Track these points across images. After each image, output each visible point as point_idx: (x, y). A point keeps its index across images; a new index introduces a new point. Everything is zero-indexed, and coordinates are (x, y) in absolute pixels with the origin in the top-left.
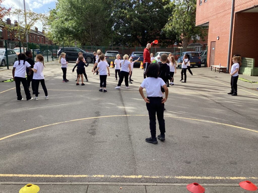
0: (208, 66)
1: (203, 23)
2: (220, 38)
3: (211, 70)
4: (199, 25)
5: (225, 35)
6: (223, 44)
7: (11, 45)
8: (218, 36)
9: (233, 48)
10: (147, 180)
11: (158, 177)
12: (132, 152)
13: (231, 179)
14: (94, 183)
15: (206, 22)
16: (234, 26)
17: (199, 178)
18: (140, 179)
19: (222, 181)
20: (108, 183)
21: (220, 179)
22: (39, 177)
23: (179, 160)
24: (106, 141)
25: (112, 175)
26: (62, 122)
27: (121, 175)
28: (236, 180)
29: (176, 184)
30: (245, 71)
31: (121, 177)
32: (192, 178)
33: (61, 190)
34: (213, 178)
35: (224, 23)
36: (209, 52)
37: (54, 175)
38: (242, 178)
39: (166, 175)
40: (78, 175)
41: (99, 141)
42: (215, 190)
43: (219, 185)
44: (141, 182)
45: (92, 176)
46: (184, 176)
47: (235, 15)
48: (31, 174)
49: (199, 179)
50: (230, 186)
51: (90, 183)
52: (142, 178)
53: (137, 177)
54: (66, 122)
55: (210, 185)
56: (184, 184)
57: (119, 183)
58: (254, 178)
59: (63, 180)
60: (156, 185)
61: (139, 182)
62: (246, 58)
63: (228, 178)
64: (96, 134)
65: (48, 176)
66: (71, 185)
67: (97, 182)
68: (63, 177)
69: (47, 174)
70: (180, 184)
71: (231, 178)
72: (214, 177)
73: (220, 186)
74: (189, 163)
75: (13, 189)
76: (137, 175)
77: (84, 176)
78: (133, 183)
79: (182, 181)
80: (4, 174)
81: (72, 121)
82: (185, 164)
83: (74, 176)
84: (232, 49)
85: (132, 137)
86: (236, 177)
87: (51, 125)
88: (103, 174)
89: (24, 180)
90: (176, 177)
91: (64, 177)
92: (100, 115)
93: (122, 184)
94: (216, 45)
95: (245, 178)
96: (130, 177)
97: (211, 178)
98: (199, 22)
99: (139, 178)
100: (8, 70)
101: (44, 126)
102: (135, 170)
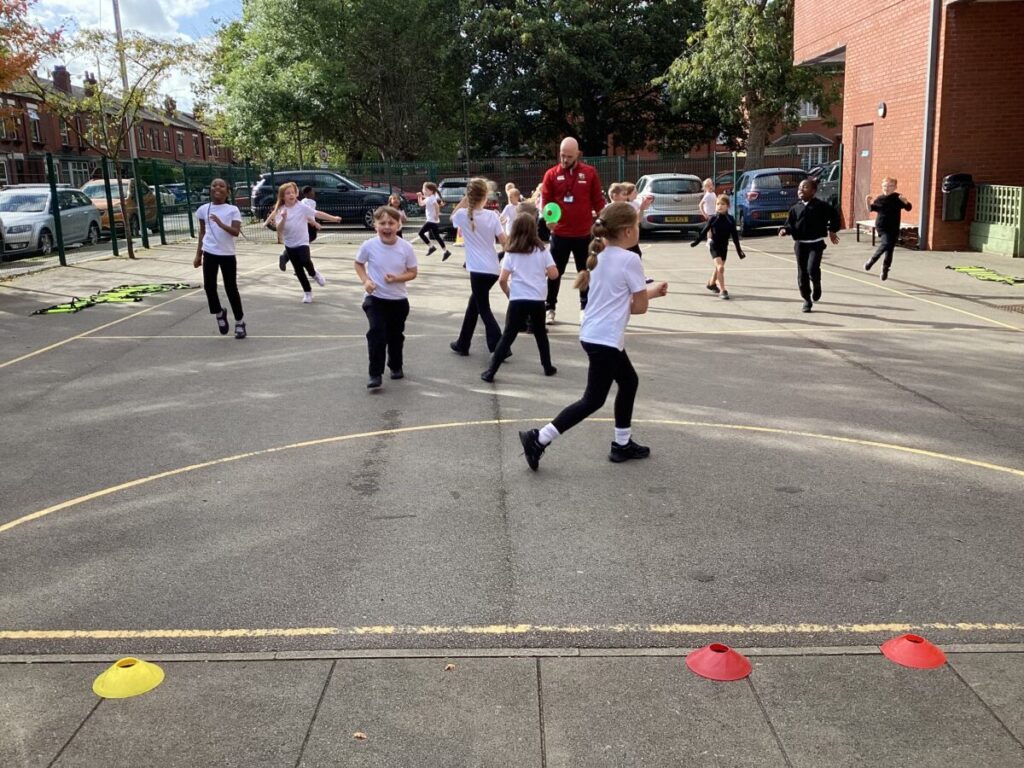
0: (847, 223)
1: (824, 53)
2: (888, 110)
3: (858, 240)
4: (807, 59)
5: (910, 97)
6: (903, 133)
7: (75, 172)
8: (882, 101)
9: (940, 146)
10: (546, 641)
11: (588, 629)
12: (503, 549)
13: (855, 632)
14: (358, 654)
15: (833, 49)
16: (941, 57)
17: (738, 629)
18: (521, 635)
19: (819, 639)
20: (406, 653)
21: (812, 633)
22: (164, 638)
23: (672, 573)
24: (412, 514)
25: (425, 627)
26: (256, 453)
27: (457, 625)
28: (872, 633)
29: (651, 649)
30: (989, 240)
31: (456, 630)
32: (714, 628)
33: (237, 679)
34: (790, 629)
35: (902, 47)
36: (850, 169)
37: (218, 632)
38: (897, 627)
39: (616, 622)
40: (301, 630)
41: (387, 513)
42: (789, 669)
43: (807, 650)
44: (525, 647)
45: (351, 632)
46: (682, 624)
47: (947, 13)
48: (136, 629)
49: (734, 635)
50: (846, 654)
51: (344, 654)
52: (531, 633)
53: (510, 630)
54: (273, 450)
55: (771, 651)
56: (678, 650)
57: (446, 650)
58: (943, 626)
59: (246, 645)
60: (578, 656)
61: (519, 647)
62: (993, 186)
63: (844, 628)
64: (378, 489)
65: (196, 633)
66: (275, 660)
67: (367, 651)
68: (248, 638)
69: (191, 628)
70: (667, 650)
71: (857, 628)
72: (791, 627)
73: (811, 655)
74: (711, 579)
75: (70, 678)
76: (514, 624)
77: (324, 631)
78: (494, 650)
79: (673, 640)
80: (43, 630)
81: (294, 446)
82: (693, 583)
83: (289, 632)
84: (936, 152)
85: (510, 498)
86: (876, 623)
87: (214, 463)
88: (392, 624)
89: (110, 648)
90: (653, 629)
91: (252, 637)
92: (400, 422)
93: (455, 653)
94: (876, 139)
95: (907, 627)
96: (486, 630)
97: (782, 630)
98: (806, 49)
99: (520, 633)
100: (64, 268)
101: (189, 468)
102: (509, 606)
